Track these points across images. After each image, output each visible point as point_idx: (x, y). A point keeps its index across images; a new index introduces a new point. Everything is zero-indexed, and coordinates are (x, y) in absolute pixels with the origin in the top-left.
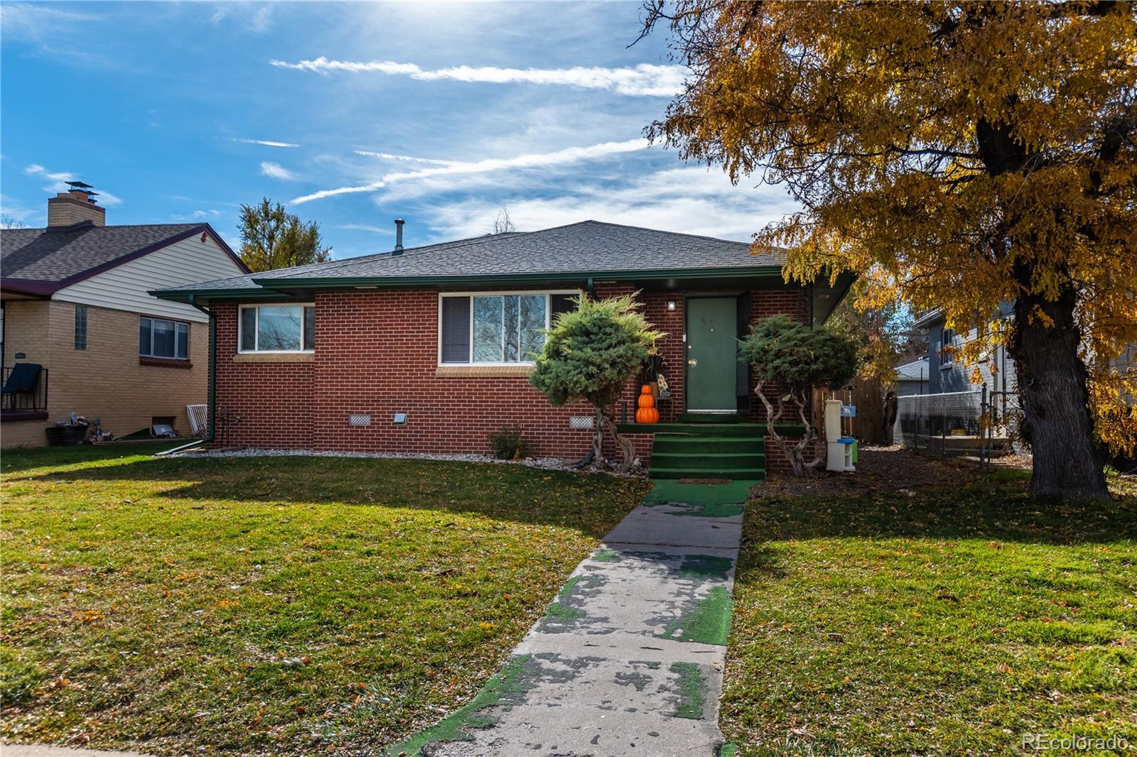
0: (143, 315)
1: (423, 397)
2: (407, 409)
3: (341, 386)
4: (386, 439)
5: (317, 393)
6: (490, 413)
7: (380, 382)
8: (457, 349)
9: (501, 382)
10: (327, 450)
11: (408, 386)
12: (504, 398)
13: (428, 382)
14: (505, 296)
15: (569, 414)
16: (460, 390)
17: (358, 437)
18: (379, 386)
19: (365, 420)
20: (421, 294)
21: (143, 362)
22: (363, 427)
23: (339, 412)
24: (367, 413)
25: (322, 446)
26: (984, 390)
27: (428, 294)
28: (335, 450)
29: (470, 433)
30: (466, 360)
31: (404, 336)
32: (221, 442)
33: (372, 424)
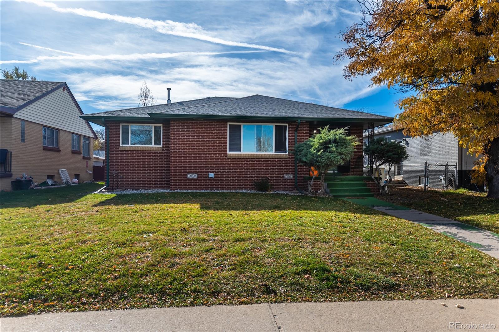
0: (44, 126)
1: (222, 166)
2: (214, 171)
3: (183, 161)
4: (205, 184)
5: (172, 164)
6: (251, 173)
7: (202, 160)
8: (236, 145)
9: (256, 160)
10: (177, 189)
11: (215, 161)
12: (257, 167)
13: (224, 160)
14: (256, 125)
15: (284, 173)
16: (238, 163)
17: (192, 183)
19: (195, 176)
20: (220, 123)
21: (45, 149)
22: (194, 179)
23: (183, 173)
24: (196, 173)
25: (175, 187)
26: (426, 164)
27: (223, 123)
29: (242, 181)
30: (240, 151)
31: (213, 140)
32: (113, 187)
33: (198, 178)
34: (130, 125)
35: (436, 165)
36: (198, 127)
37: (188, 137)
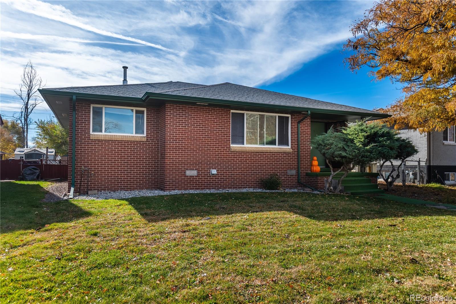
1: (224, 161)
2: (216, 167)
3: (181, 155)
4: (206, 182)
5: (167, 159)
6: (255, 169)
7: (203, 153)
10: (174, 190)
11: (217, 155)
12: (261, 162)
13: (227, 154)
14: (259, 115)
15: (287, 169)
16: (242, 158)
17: (191, 182)
18: (202, 155)
19: (194, 173)
20: (223, 110)
22: (194, 177)
23: (180, 169)
24: (196, 169)
25: (171, 187)
27: (226, 110)
30: (243, 144)
31: (215, 130)
32: (80, 188)
33: (198, 175)
34: (104, 107)
35: (411, 161)
36: (199, 114)
37: (187, 125)
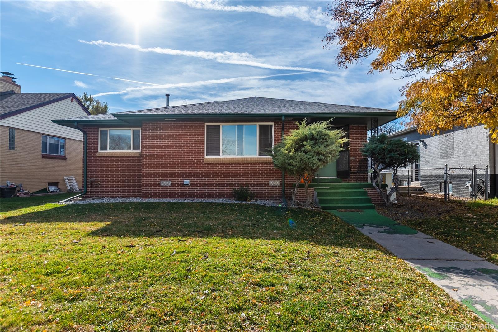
0: (43, 134)
1: (198, 172)
2: (190, 178)
3: (156, 167)
4: (179, 192)
5: (144, 170)
6: (231, 179)
7: (176, 165)
8: (214, 149)
9: (236, 165)
10: (149, 198)
11: (190, 167)
12: (238, 172)
13: (200, 165)
14: (237, 125)
15: (269, 179)
16: (216, 169)
17: (165, 191)
18: (176, 167)
19: (169, 183)
20: (196, 123)
21: (44, 157)
22: (168, 187)
23: (155, 179)
24: (170, 180)
25: (147, 196)
26: (446, 167)
27: (200, 123)
28: (154, 198)
29: (221, 189)
30: (219, 155)
31: (188, 143)
32: (90, 195)
33: (172, 185)
34: (108, 129)
35: (460, 169)
36: (173, 129)
37: (161, 140)
